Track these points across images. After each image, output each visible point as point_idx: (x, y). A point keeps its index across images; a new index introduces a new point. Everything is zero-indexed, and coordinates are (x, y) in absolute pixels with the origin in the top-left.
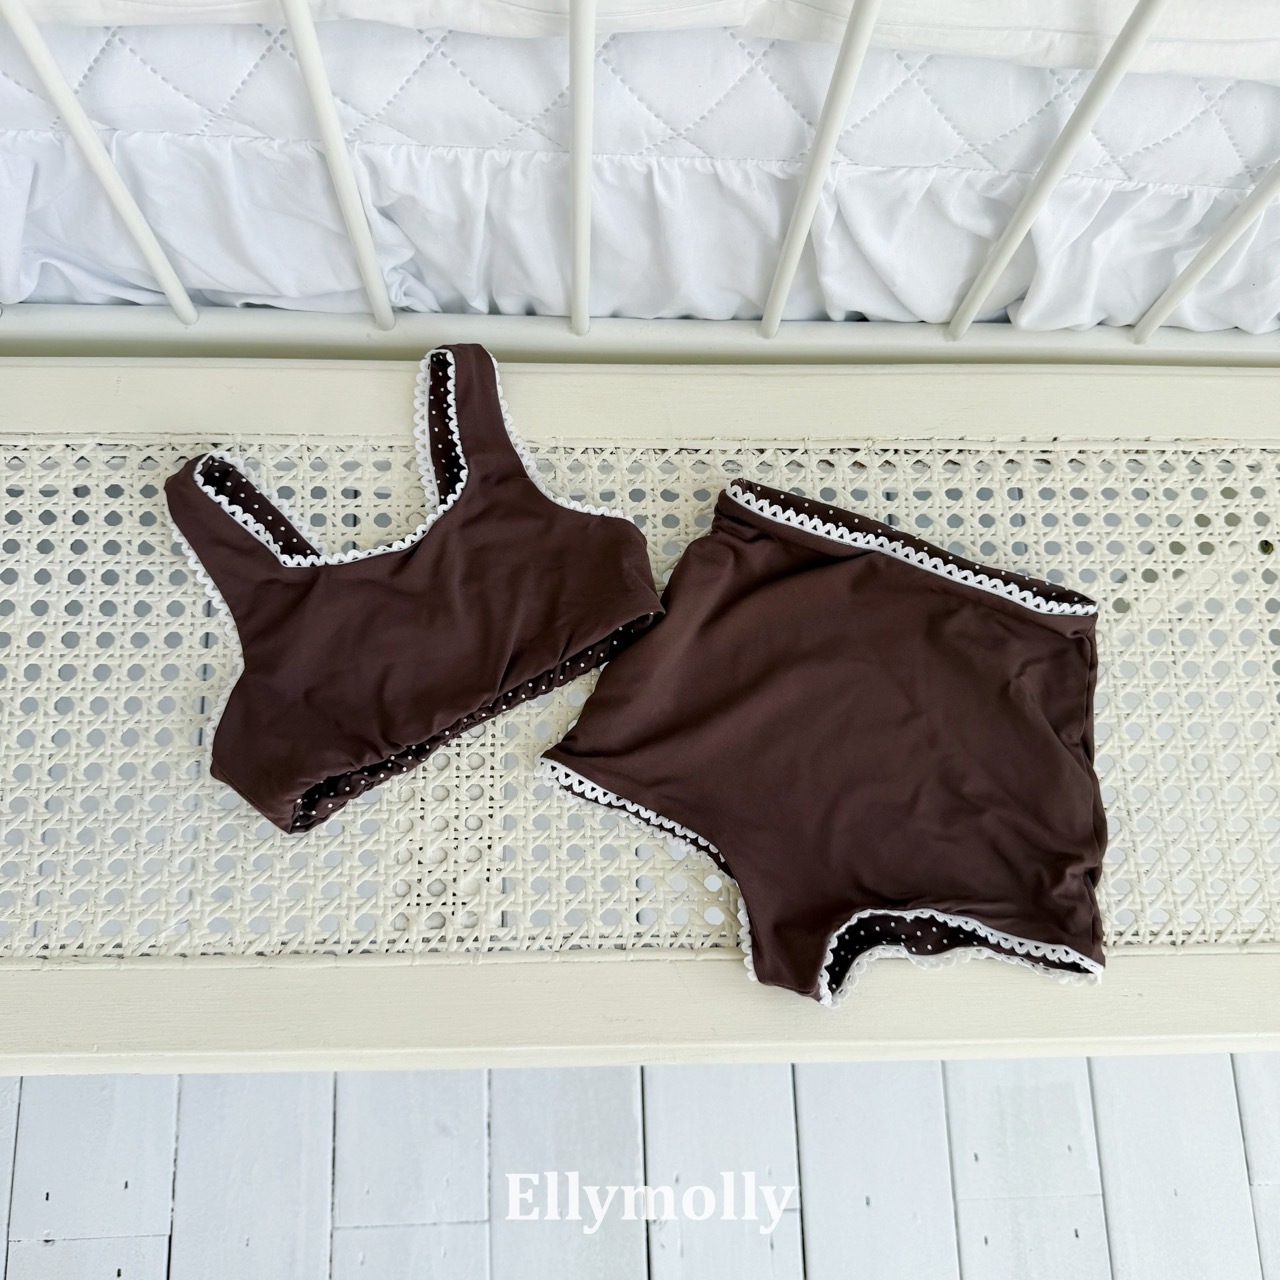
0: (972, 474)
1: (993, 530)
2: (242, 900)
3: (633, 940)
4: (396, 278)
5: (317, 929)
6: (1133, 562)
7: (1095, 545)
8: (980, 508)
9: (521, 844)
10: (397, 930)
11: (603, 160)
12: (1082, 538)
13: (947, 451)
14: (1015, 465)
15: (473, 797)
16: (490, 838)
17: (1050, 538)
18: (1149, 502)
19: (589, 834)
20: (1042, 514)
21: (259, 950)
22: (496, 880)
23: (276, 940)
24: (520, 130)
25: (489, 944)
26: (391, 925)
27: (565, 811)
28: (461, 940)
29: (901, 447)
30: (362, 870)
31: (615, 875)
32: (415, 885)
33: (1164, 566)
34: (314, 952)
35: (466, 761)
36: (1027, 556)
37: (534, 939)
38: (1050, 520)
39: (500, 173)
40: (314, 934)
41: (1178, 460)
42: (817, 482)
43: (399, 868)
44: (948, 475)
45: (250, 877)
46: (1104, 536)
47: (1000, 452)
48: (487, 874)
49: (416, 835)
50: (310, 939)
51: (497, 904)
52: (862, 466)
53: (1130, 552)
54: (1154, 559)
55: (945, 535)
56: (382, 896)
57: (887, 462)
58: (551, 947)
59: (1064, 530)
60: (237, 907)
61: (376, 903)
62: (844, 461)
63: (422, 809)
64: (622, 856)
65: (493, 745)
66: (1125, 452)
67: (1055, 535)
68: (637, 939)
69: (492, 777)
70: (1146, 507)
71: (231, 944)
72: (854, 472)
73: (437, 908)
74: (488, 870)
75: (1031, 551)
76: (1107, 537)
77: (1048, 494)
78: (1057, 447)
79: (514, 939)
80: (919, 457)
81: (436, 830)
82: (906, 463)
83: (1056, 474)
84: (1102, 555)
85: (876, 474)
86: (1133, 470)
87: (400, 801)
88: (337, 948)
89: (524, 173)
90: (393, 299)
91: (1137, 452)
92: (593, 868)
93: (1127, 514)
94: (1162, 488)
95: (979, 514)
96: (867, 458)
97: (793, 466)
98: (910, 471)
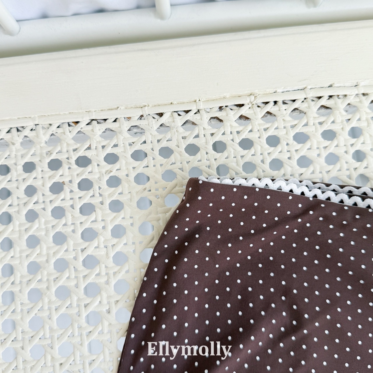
0: (342, 116)
13: (320, 98)
29: (280, 100)
42: (209, 136)
44: (322, 119)
47: (364, 94)
52: (247, 118)
55: (324, 172)
57: (268, 113)
62: (231, 116)
72: (240, 125)
80: (296, 105)
82: (285, 112)
85: (259, 125)
96: (251, 111)
97: (188, 125)
98: (288, 118)
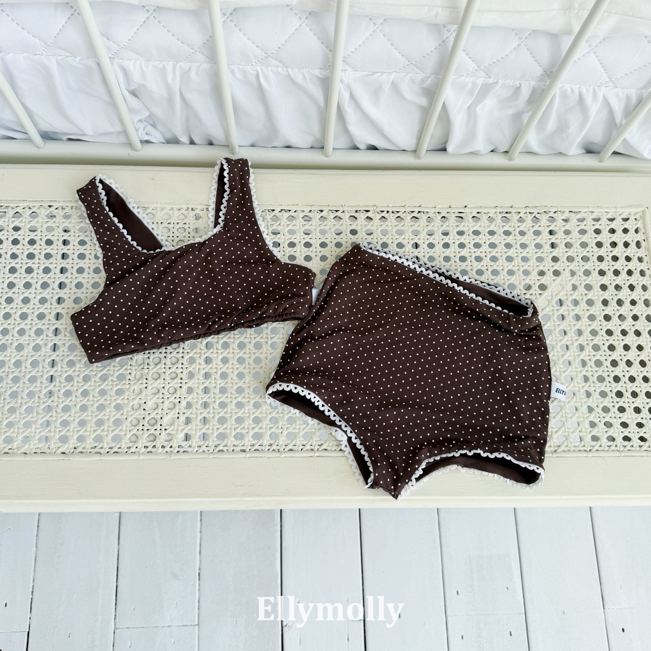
0: (424, 223)
1: (434, 250)
2: (55, 427)
3: (250, 448)
4: (141, 126)
5: (92, 441)
6: (502, 266)
7: (484, 257)
8: (427, 239)
9: (195, 400)
10: (131, 442)
11: (235, 68)
12: (478, 254)
13: (413, 212)
14: (446, 219)
15: (172, 378)
16: (180, 398)
17: (462, 254)
18: (511, 237)
19: (229, 396)
20: (457, 243)
21: (63, 451)
22: (183, 418)
23: (72, 446)
24: (193, 53)
25: (177, 449)
26: (129, 439)
27: (218, 385)
28: (163, 447)
29: (390, 210)
30: (115, 413)
31: (242, 416)
32: (141, 420)
33: (518, 268)
34: (90, 452)
35: (170, 360)
36: (450, 263)
37: (200, 447)
38: (462, 246)
39: (186, 74)
40: (90, 444)
41: (527, 217)
42: (348, 226)
43: (134, 412)
44: (412, 224)
45: (59, 416)
46: (488, 253)
47: (438, 213)
48: (178, 415)
49: (143, 396)
50: (88, 446)
51: (182, 430)
52: (371, 219)
53: (501, 261)
54: (513, 264)
55: (410, 252)
56: (125, 426)
57: (383, 217)
58: (208, 451)
59: (469, 250)
60: (53, 430)
61: (122, 429)
62: (362, 216)
63: (146, 383)
64: (246, 407)
65: (183, 353)
66: (500, 213)
67: (464, 252)
68: (252, 447)
69: (182, 368)
70: (509, 239)
71: (49, 448)
72: (367, 222)
73: (152, 431)
74: (179, 413)
75: (452, 261)
76: (490, 254)
77: (461, 233)
78: (466, 210)
79: (190, 446)
80: (399, 214)
81: (153, 394)
82: (392, 217)
83: (465, 223)
84: (487, 262)
85: (377, 223)
86: (503, 222)
87: (135, 380)
88: (102, 451)
89: (197, 74)
90: (140, 135)
91: (506, 213)
92: (231, 413)
93: (500, 243)
94: (518, 230)
95: (427, 242)
96: (373, 215)
97: (336, 219)
98: (394, 221)
